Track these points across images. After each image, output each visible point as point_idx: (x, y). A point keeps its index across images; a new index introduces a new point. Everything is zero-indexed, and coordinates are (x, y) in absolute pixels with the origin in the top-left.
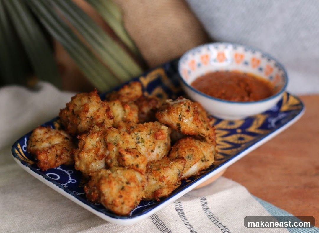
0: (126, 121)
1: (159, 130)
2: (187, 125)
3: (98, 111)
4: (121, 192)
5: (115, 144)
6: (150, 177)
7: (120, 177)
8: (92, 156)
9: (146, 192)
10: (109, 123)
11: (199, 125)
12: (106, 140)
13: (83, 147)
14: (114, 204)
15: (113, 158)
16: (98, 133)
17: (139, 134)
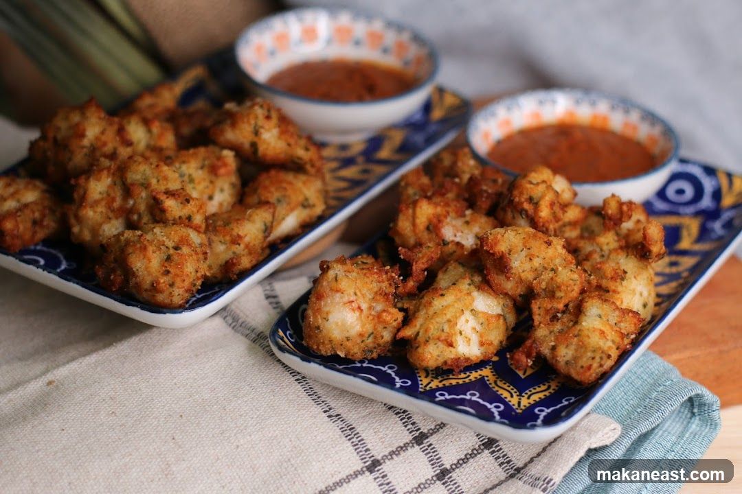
0: (156, 150)
1: (219, 158)
2: (269, 144)
3: (103, 133)
4: (166, 264)
5: (142, 185)
6: (215, 238)
7: (161, 239)
8: (102, 212)
9: (210, 267)
10: (124, 152)
11: (292, 141)
12: (126, 180)
13: (83, 198)
14: (155, 288)
15: (141, 211)
16: (109, 169)
17: (184, 168)
